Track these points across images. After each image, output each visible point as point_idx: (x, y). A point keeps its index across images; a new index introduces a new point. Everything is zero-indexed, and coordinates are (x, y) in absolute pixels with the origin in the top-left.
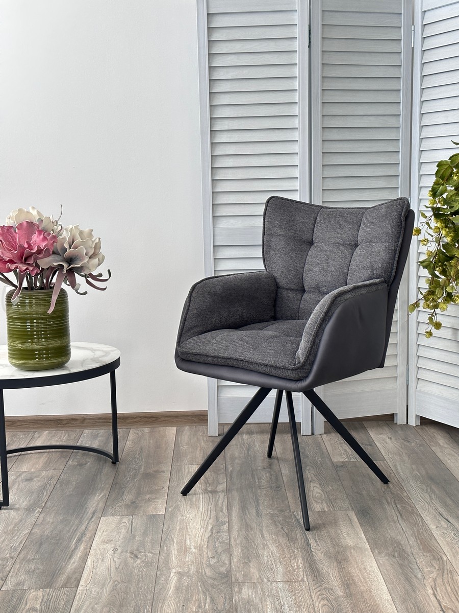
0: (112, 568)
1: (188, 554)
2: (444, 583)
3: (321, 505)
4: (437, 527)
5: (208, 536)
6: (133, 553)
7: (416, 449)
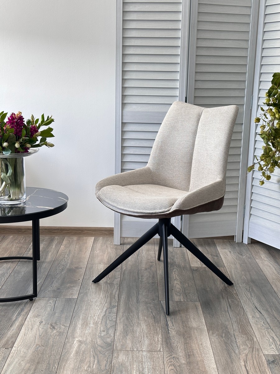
0: (37, 335)
1: (88, 328)
2: (252, 358)
3: (179, 297)
4: (253, 317)
5: (103, 315)
6: (52, 325)
7: (246, 261)
